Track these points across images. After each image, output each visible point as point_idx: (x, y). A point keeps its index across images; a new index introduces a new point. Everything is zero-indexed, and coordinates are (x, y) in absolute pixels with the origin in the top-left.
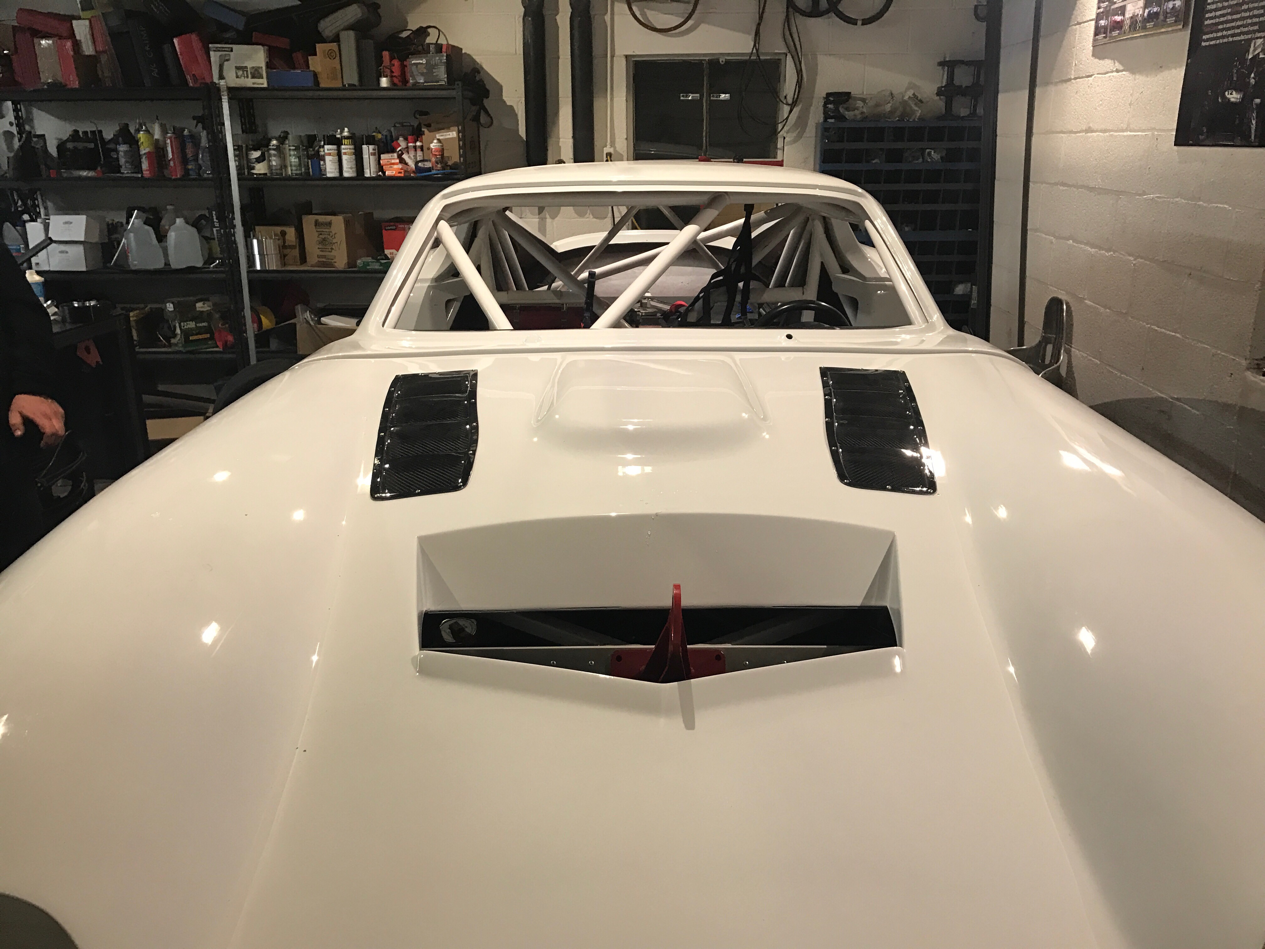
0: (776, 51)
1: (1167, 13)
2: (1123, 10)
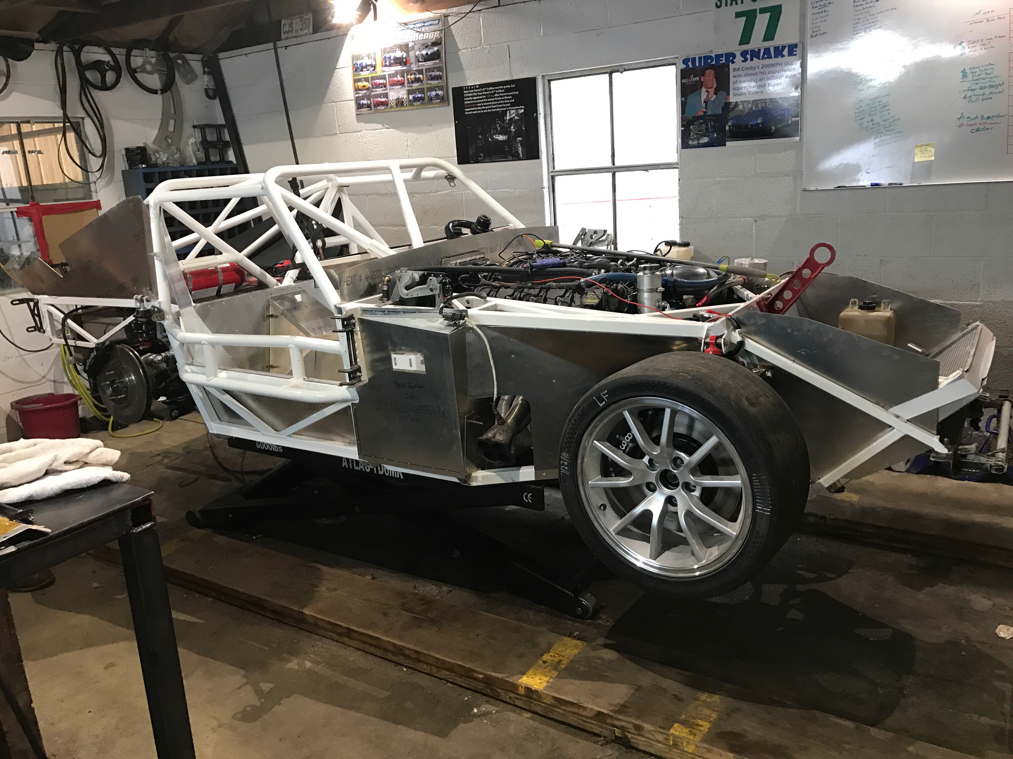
0: (78, 116)
1: (431, 98)
2: (386, 95)
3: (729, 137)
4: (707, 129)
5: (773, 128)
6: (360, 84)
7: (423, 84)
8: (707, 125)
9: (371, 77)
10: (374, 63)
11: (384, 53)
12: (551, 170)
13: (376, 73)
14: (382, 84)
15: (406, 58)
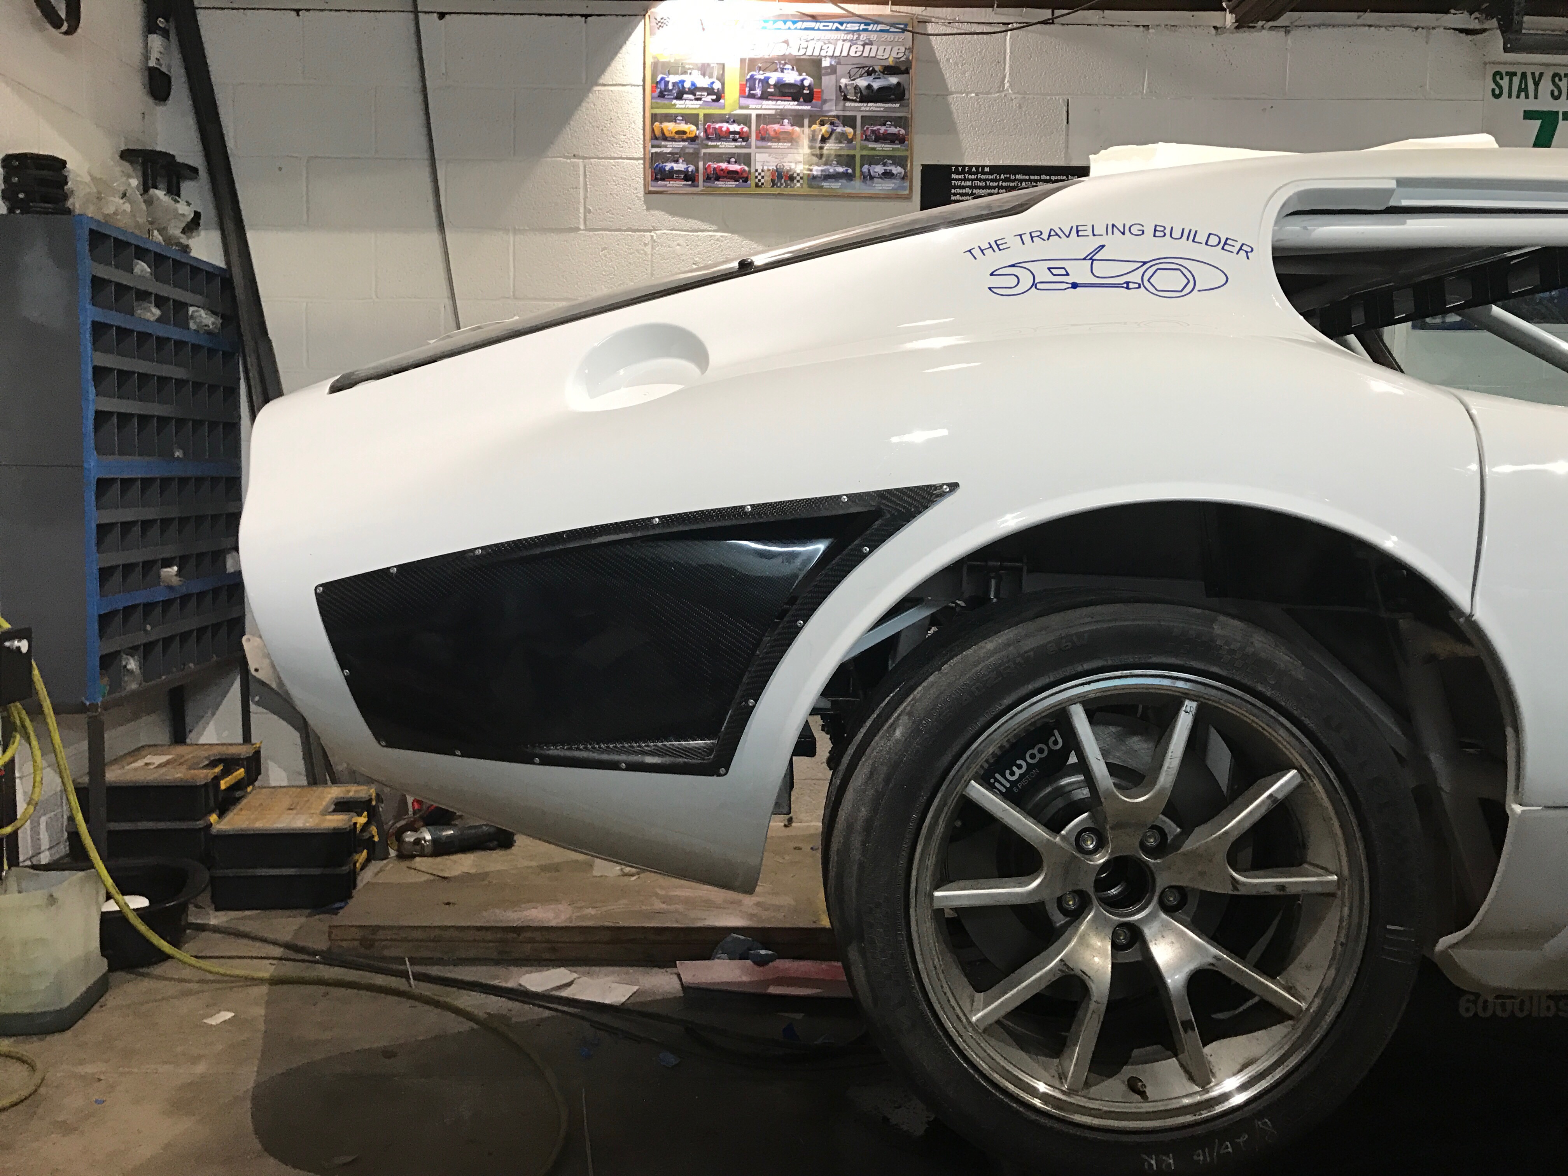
1: (872, 178)
2: (747, 159)
6: (670, 127)
7: (855, 148)
9: (706, 116)
10: (717, 86)
11: (749, 71)
13: (723, 107)
14: (735, 133)
15: (809, 87)
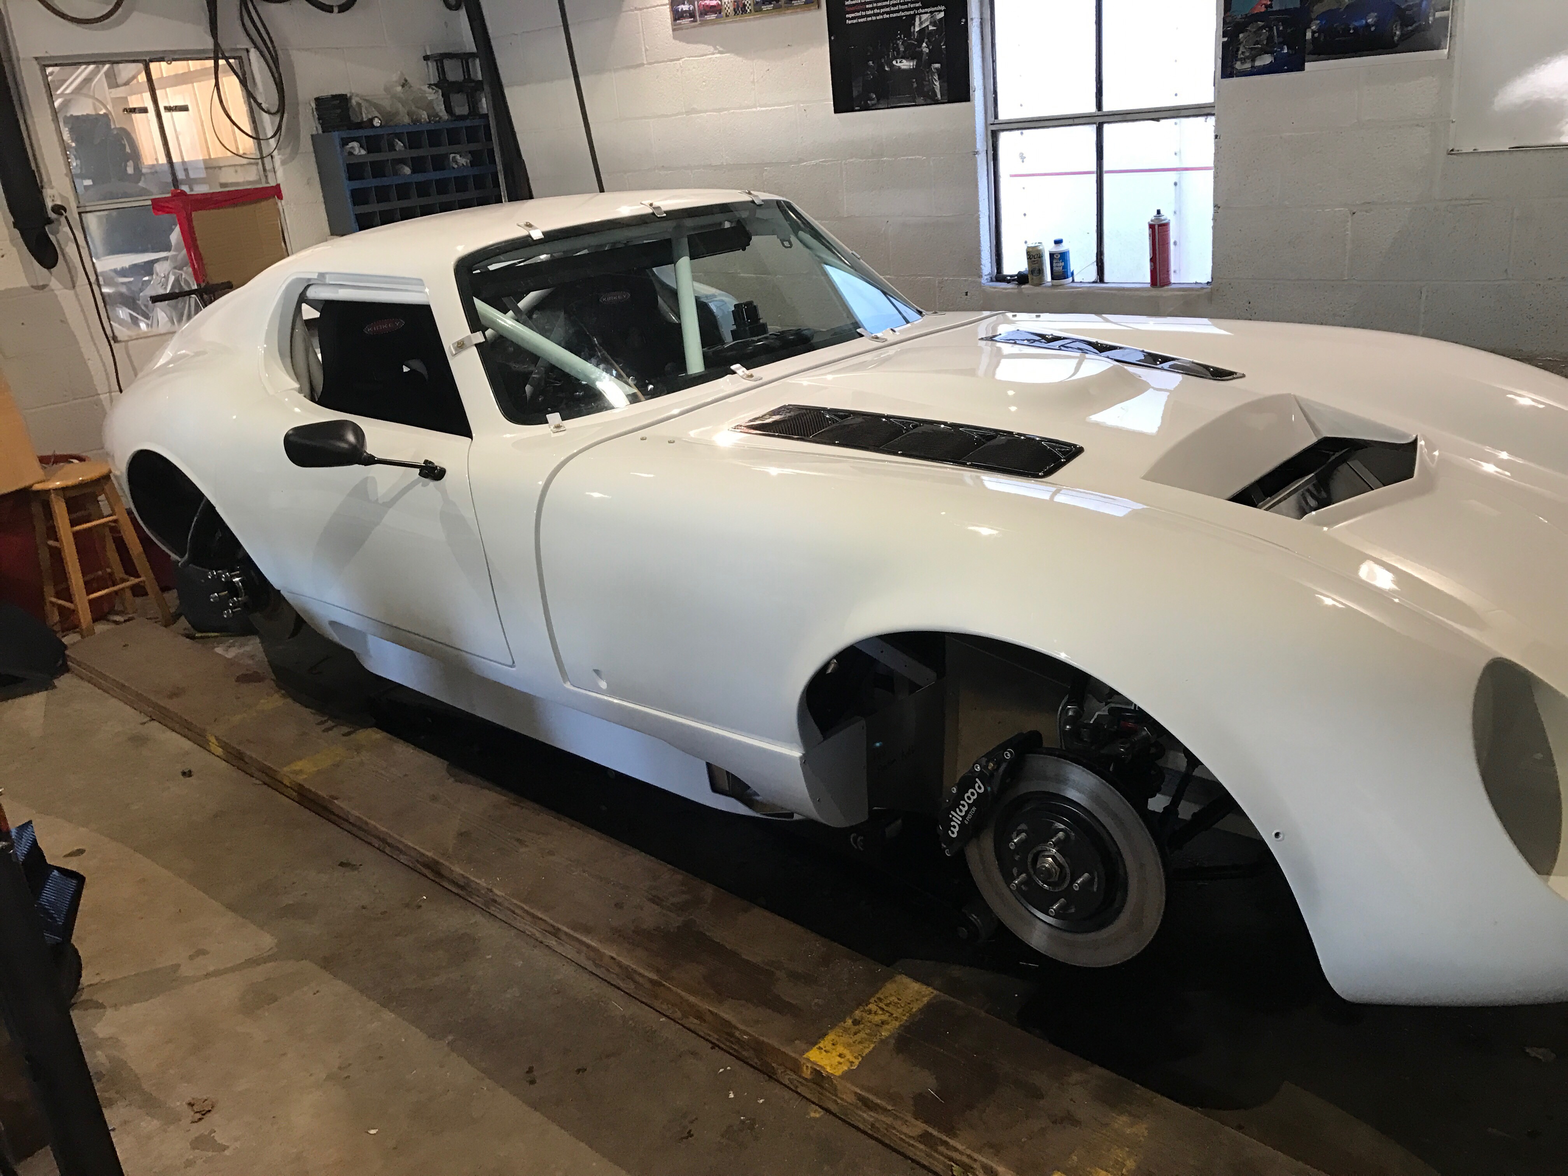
0: (238, 46)
3: (1312, 53)
4: (1270, 38)
5: (1398, 33)
8: (1271, 29)
12: (991, 120)
